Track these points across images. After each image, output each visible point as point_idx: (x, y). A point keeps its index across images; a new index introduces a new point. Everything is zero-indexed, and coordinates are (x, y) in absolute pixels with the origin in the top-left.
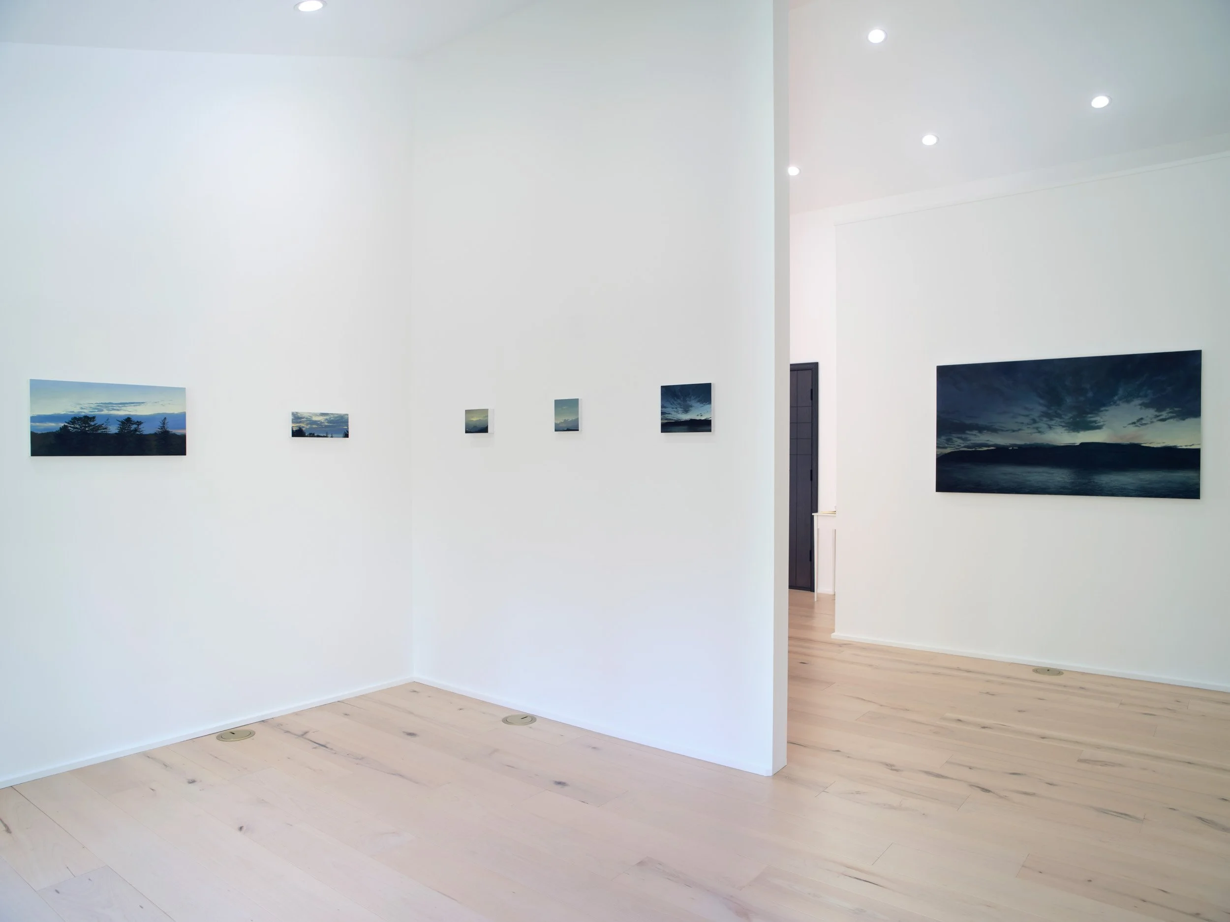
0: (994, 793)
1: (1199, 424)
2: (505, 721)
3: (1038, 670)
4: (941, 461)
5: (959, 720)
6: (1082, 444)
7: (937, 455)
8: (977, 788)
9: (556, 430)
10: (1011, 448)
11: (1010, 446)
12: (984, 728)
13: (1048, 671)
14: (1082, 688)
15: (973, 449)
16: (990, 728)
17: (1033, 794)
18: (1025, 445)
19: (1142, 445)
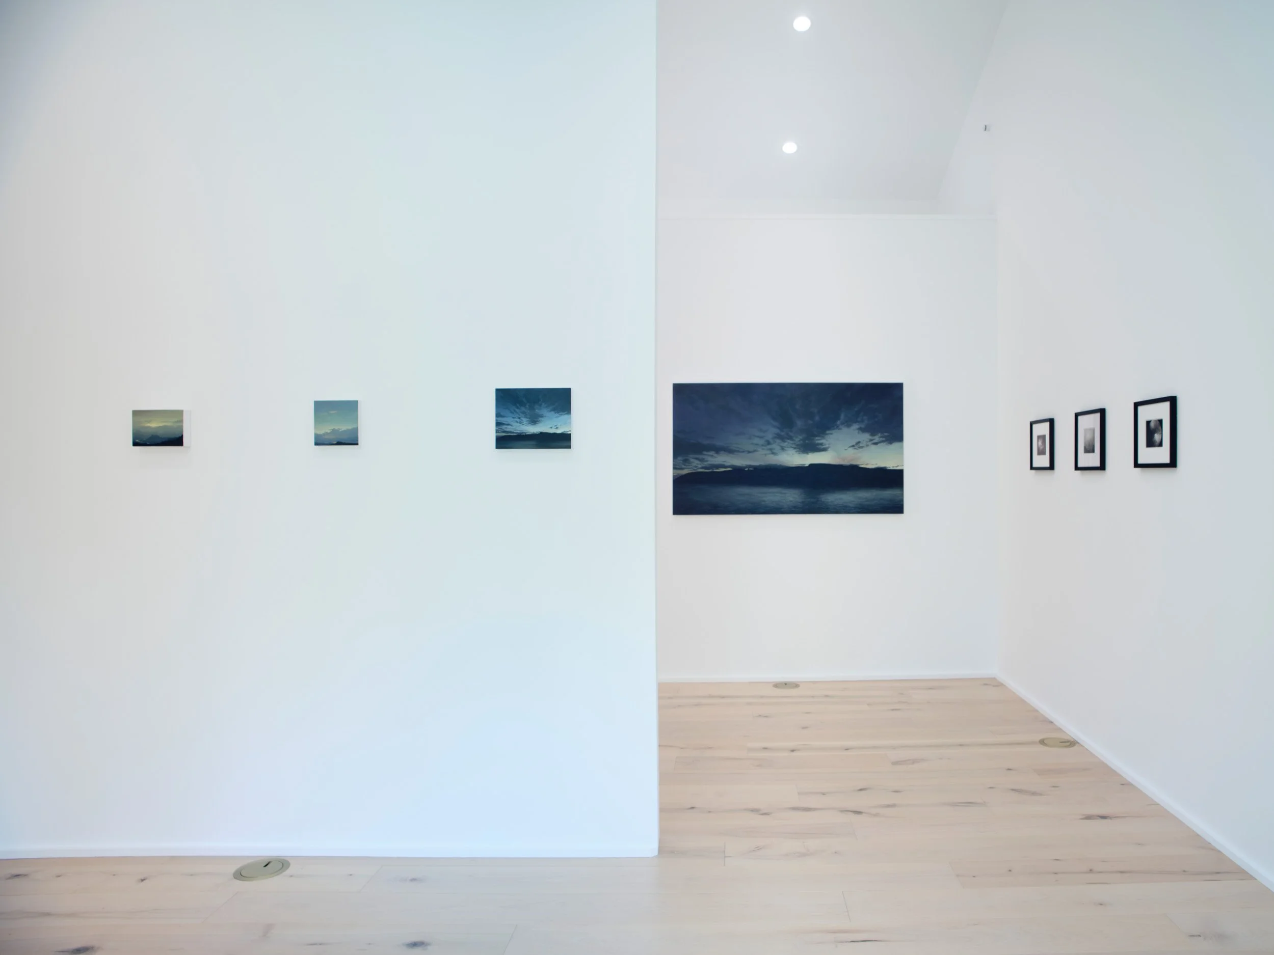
0: (865, 813)
1: (902, 447)
2: (239, 875)
3: (777, 685)
4: (680, 483)
5: (765, 748)
6: (811, 465)
7: (674, 476)
8: (850, 813)
9: (316, 444)
10: (746, 469)
11: (746, 467)
12: (793, 751)
13: (786, 685)
14: (827, 696)
15: (711, 471)
16: (799, 750)
17: (894, 806)
18: (760, 466)
19: (860, 466)
